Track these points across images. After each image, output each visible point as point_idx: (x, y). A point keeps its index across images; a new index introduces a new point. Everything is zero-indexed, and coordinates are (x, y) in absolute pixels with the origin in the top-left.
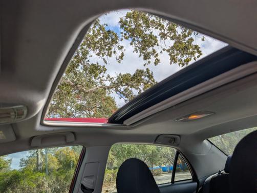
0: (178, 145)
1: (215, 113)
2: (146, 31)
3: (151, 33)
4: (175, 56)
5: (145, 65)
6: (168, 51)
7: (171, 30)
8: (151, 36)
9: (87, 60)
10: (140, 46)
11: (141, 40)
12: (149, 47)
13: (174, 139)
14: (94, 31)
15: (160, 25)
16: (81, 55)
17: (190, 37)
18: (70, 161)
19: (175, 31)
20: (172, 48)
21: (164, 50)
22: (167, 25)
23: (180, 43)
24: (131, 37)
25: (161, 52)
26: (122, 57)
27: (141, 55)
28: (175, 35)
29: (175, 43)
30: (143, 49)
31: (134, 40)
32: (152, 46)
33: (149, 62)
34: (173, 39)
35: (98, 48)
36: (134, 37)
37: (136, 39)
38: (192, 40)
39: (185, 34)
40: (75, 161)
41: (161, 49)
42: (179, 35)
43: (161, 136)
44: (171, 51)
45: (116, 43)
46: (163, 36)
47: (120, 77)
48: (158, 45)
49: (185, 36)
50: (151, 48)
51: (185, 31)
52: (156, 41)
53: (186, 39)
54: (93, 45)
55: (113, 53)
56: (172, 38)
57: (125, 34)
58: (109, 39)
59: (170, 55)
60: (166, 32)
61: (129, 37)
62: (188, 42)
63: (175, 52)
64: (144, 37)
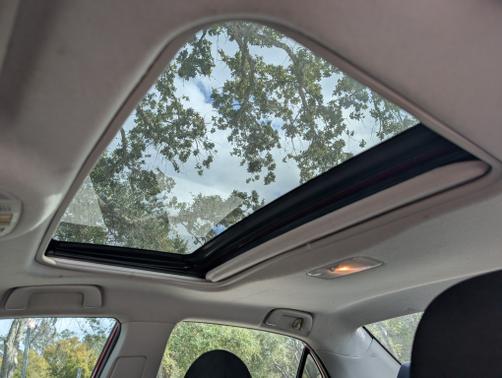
0: (308, 334)
1: (383, 264)
2: (259, 118)
3: (269, 123)
4: (309, 169)
5: (248, 181)
6: (297, 159)
7: (306, 121)
8: (268, 129)
9: (140, 160)
10: (247, 144)
11: (248, 133)
12: (262, 149)
13: (302, 321)
14: (161, 106)
15: (285, 110)
16: (129, 149)
17: (339, 137)
18: (76, 370)
19: (312, 125)
20: (306, 155)
21: (290, 156)
22: (300, 112)
23: (322, 146)
24: (231, 127)
25: (284, 160)
26: (207, 163)
27: (244, 162)
28: (312, 131)
29: (311, 146)
30: (250, 151)
31: (235, 132)
32: (268, 148)
33: (257, 178)
34: (308, 139)
35: (164, 140)
36: (237, 126)
37: (240, 131)
38: (342, 143)
39: (330, 132)
40: (88, 370)
41: (285, 155)
42: (320, 133)
43: (276, 312)
44: (302, 160)
45: (202, 135)
46: (291, 131)
47: (199, 200)
48: (279, 146)
49: (329, 135)
50: (265, 152)
51: (331, 126)
52: (276, 139)
53: (332, 141)
54: (156, 134)
55: (192, 154)
56: (307, 137)
57: (221, 120)
58: (189, 125)
59: (300, 166)
60: (296, 124)
61: (227, 126)
62: (335, 146)
63: (311, 163)
64: (255, 130)
